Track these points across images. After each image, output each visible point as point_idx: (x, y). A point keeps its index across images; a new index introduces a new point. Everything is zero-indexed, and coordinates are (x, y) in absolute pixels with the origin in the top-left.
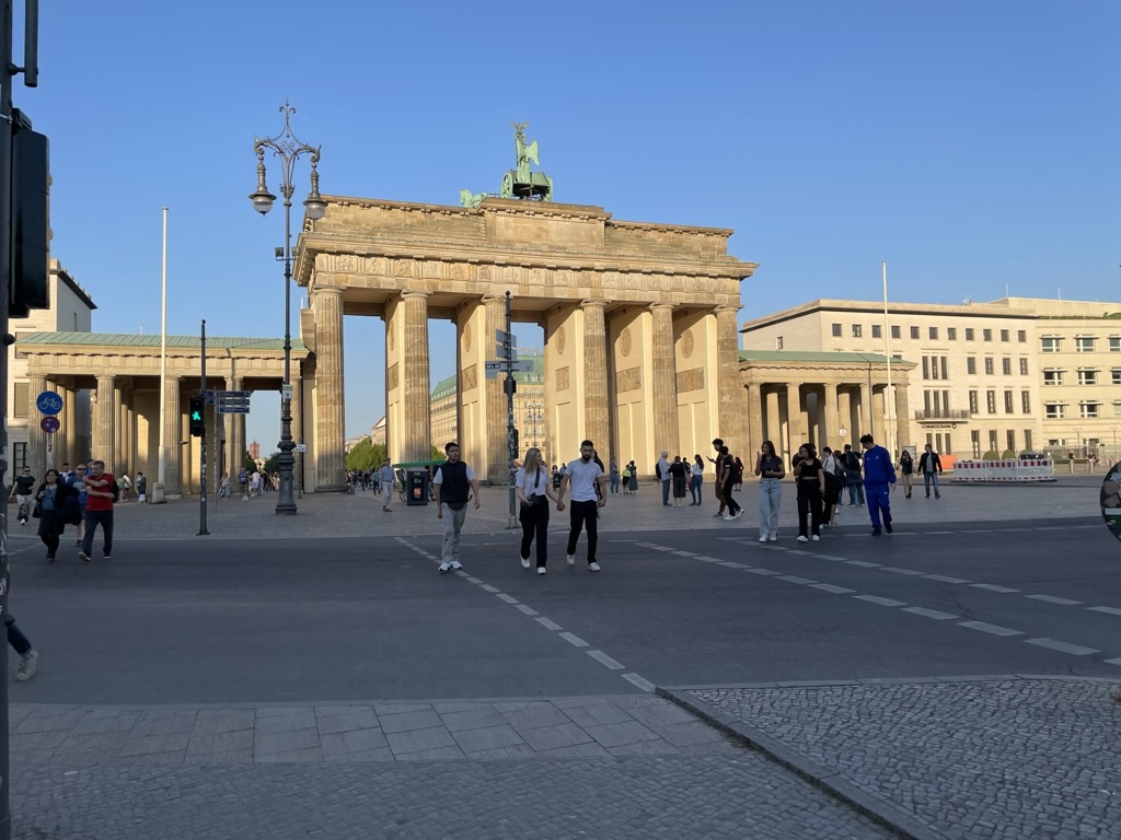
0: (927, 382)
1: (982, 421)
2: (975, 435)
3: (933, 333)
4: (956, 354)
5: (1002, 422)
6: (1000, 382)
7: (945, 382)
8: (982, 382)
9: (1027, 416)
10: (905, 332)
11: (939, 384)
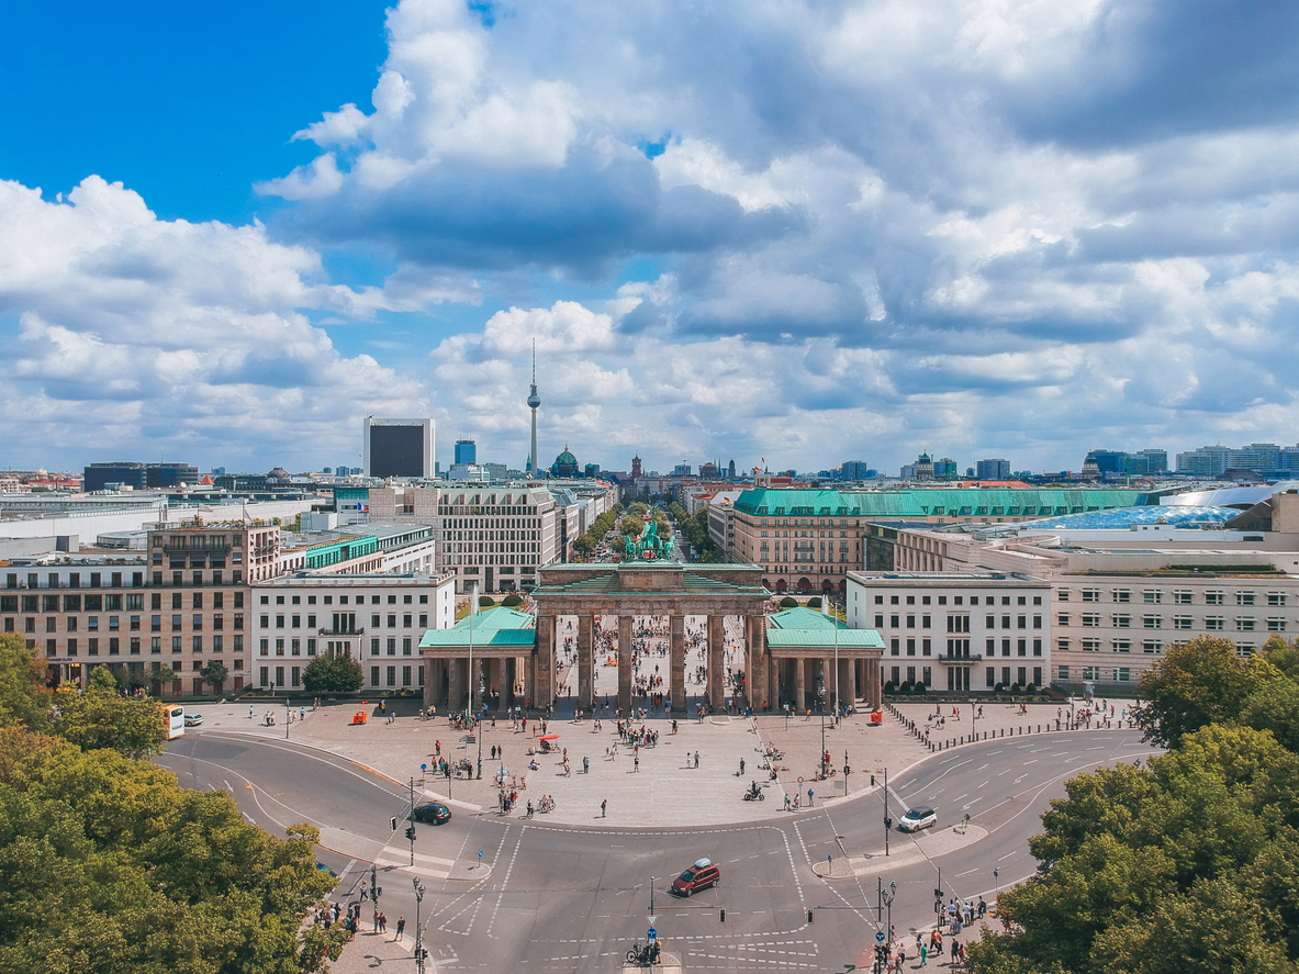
0: (951, 634)
1: (998, 661)
2: (990, 671)
3: (959, 601)
4: (977, 615)
5: (1014, 661)
6: (1014, 634)
7: (966, 634)
8: (998, 634)
9: (1038, 658)
10: (935, 600)
11: (962, 635)
